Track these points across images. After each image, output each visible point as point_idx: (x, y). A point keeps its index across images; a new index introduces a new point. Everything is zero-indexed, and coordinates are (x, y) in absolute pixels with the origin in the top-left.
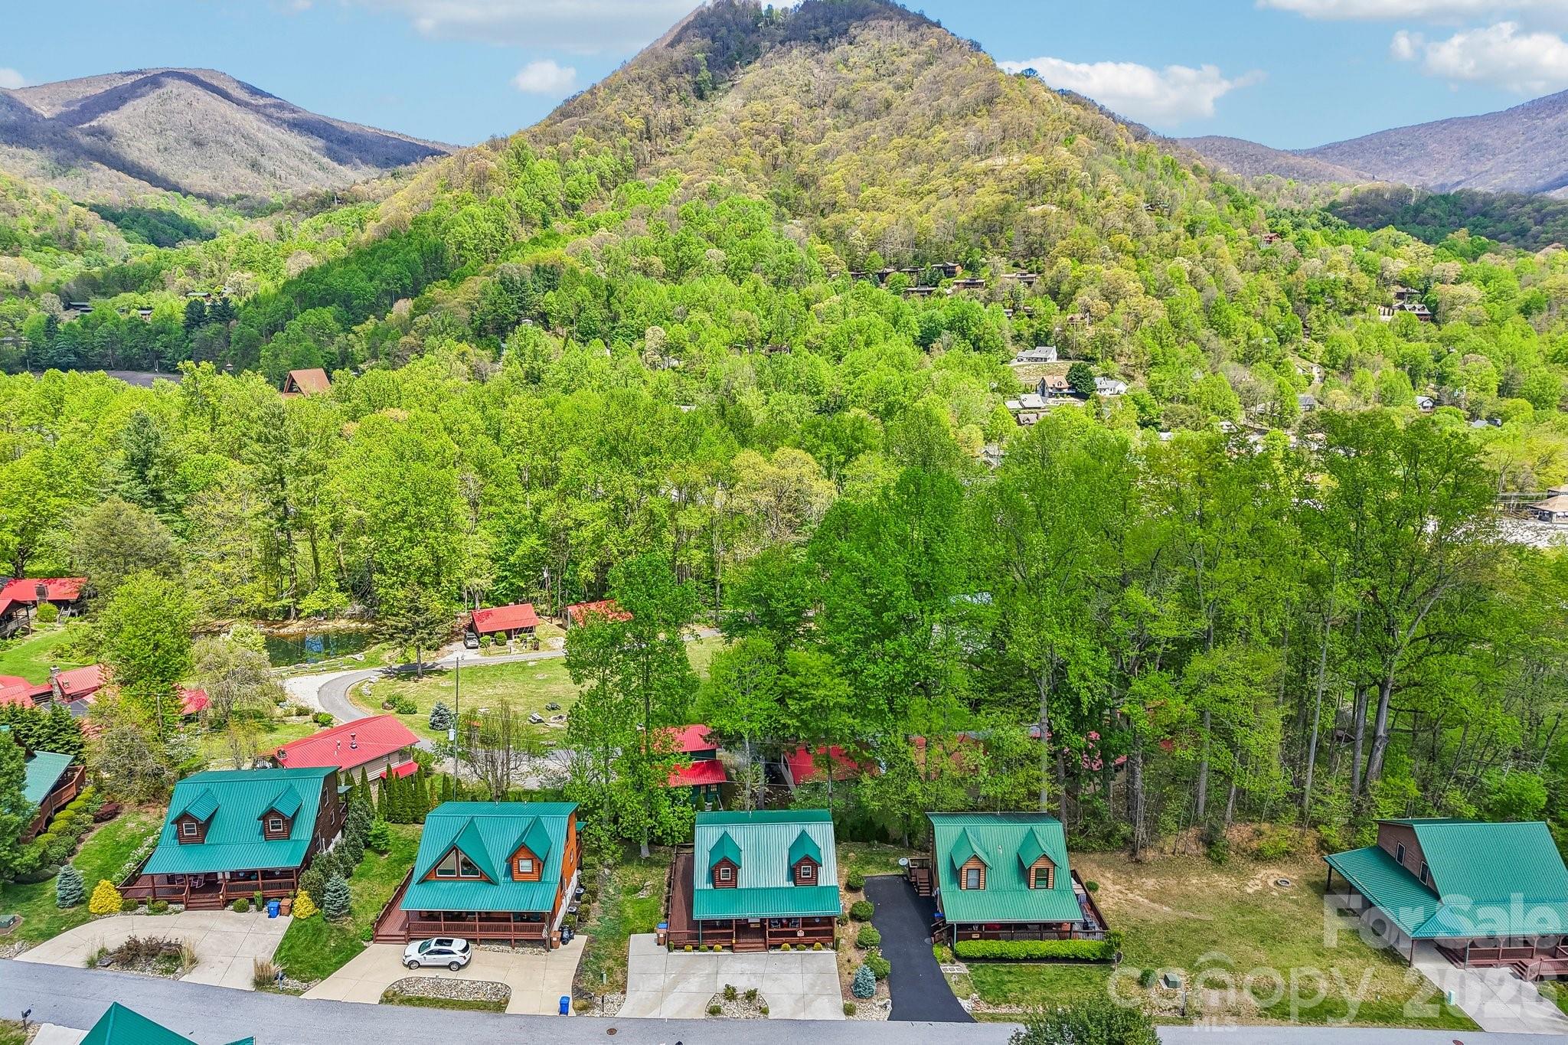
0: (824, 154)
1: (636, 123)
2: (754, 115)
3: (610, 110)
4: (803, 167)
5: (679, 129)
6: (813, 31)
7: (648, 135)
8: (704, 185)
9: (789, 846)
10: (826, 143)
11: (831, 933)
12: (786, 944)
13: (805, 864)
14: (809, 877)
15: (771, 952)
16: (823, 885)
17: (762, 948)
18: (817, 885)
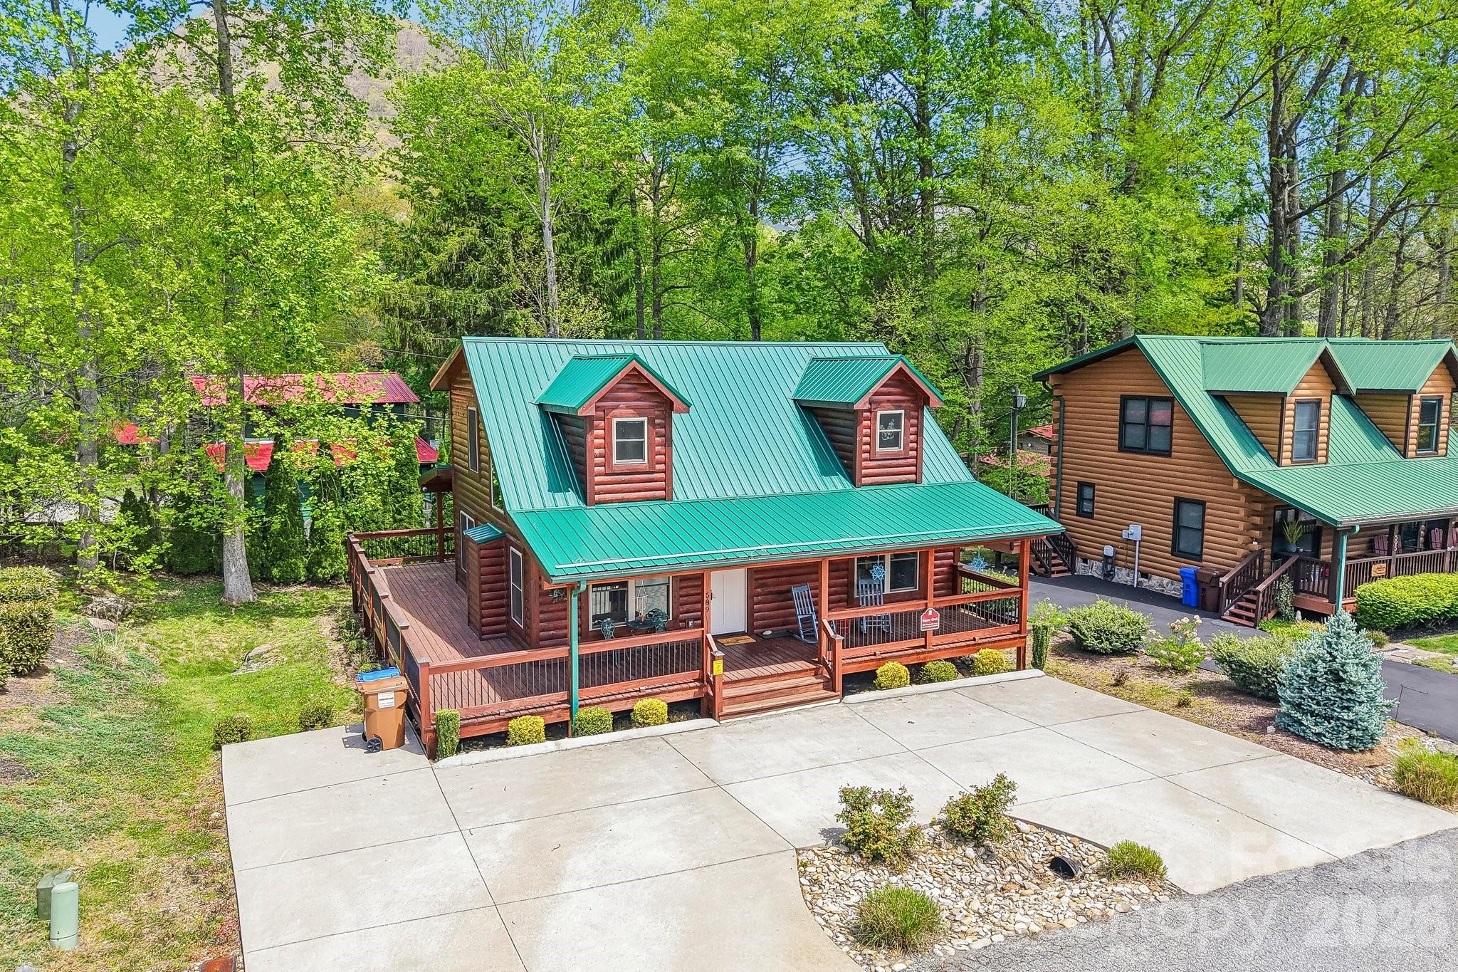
12: (890, 664)
13: (889, 401)
14: (896, 449)
15: (849, 698)
16: (932, 481)
17: (817, 690)
18: (918, 481)
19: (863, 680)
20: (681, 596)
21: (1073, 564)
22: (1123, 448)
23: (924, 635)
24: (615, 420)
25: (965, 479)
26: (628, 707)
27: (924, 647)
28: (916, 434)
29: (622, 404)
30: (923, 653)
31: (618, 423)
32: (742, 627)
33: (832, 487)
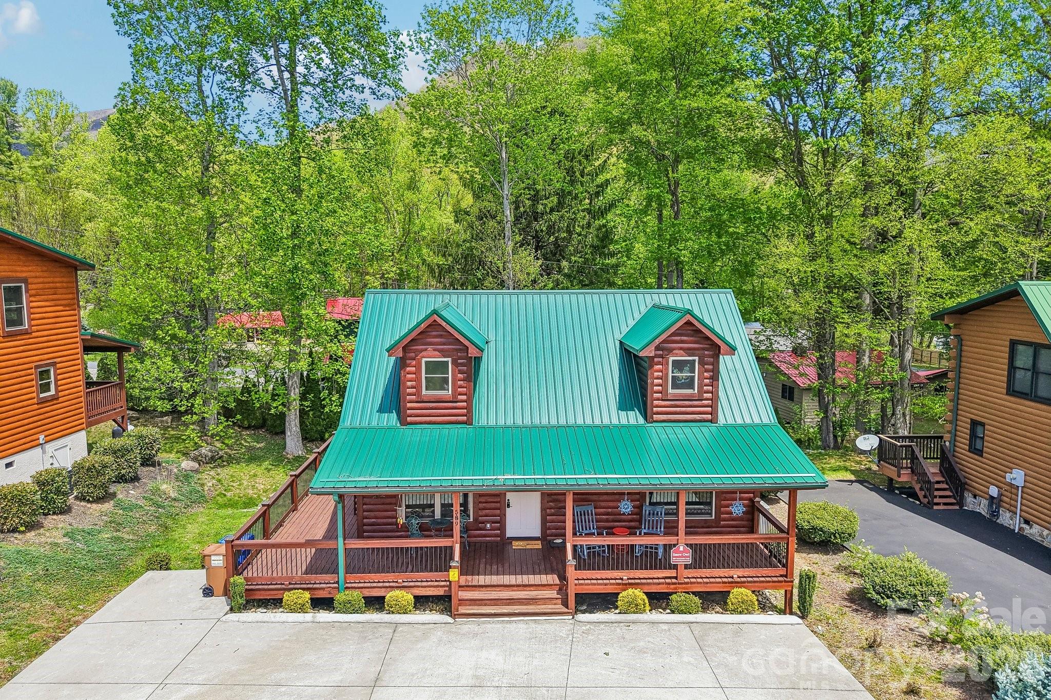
12: (630, 591)
13: (681, 349)
14: (689, 391)
15: (581, 617)
16: (730, 421)
17: (555, 604)
18: (713, 421)
19: (606, 601)
20: (480, 502)
21: (962, 497)
22: (1011, 391)
23: (675, 567)
24: (424, 360)
25: (766, 421)
26: (383, 594)
27: (676, 578)
28: (711, 378)
29: (430, 348)
30: (675, 584)
31: (426, 362)
32: (538, 533)
33: (624, 421)
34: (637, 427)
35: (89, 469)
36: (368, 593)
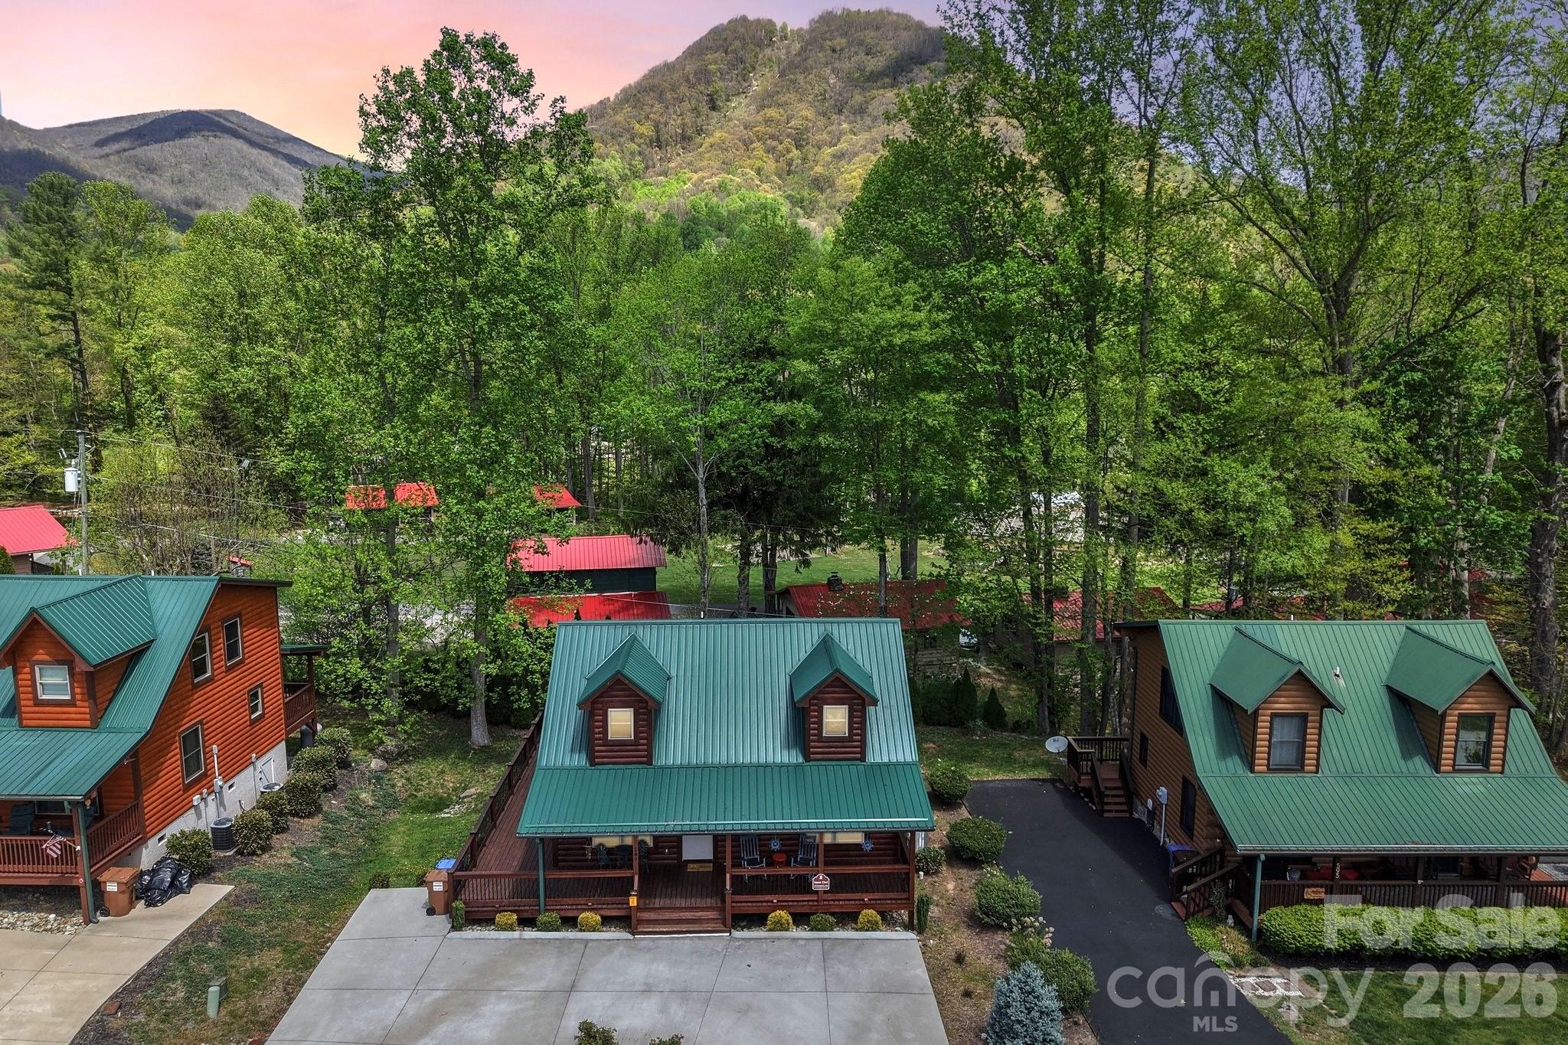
0: (839, 156)
1: (646, 130)
2: (768, 121)
3: (619, 118)
4: (819, 169)
5: (690, 139)
6: (828, 43)
7: (658, 142)
8: (715, 180)
9: (790, 670)
10: (843, 146)
11: (905, 883)
12: (777, 911)
13: (834, 698)
16: (878, 759)
17: (715, 922)
18: (863, 759)
19: (757, 920)
21: (1131, 803)
22: (1162, 714)
23: (816, 892)
25: (909, 759)
26: (575, 915)
27: (817, 901)
28: (860, 723)
29: (615, 699)
30: (815, 905)
33: (786, 760)
34: (796, 766)
35: (302, 788)
36: (563, 914)
